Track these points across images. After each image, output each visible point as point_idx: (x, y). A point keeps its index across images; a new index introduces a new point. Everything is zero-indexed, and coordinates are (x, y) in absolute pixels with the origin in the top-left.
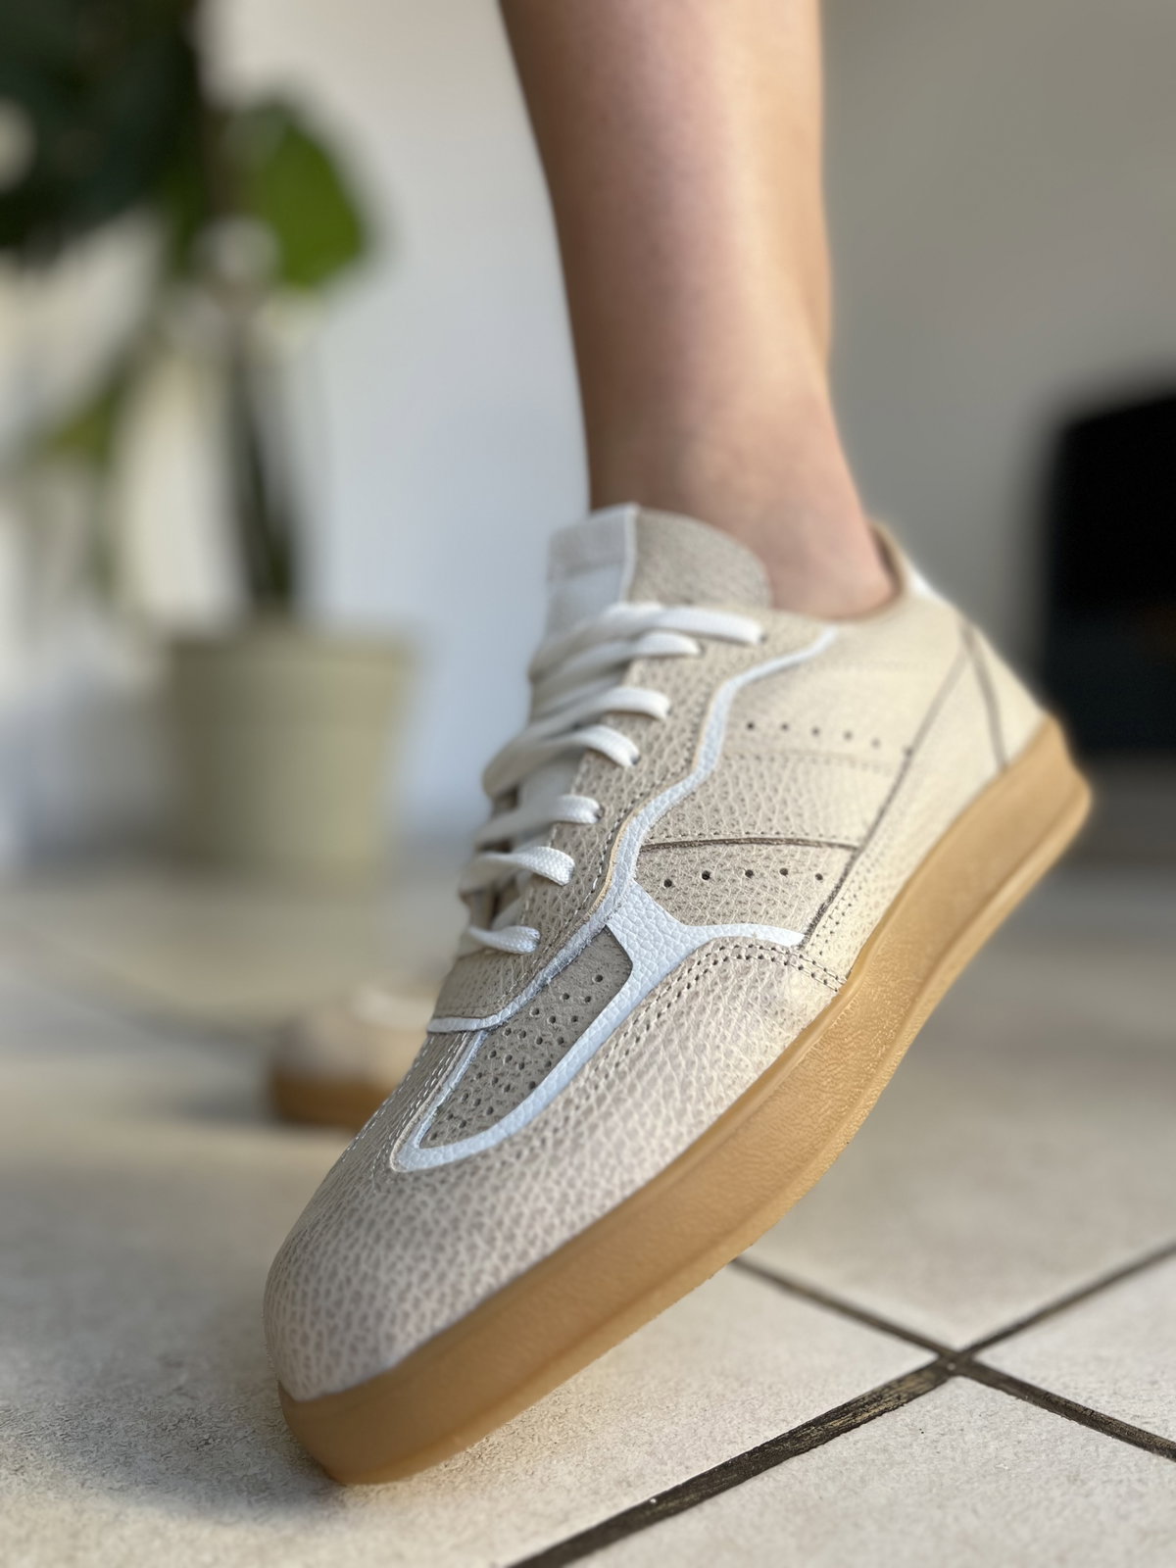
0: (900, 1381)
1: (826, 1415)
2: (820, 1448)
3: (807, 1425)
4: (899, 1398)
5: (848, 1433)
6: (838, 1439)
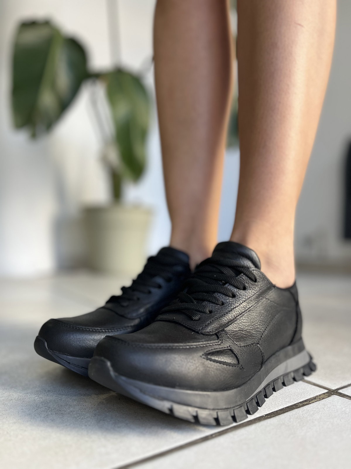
0: (320, 395)
1: (302, 401)
2: (302, 407)
3: (297, 403)
4: (320, 399)
5: (308, 405)
6: (306, 406)
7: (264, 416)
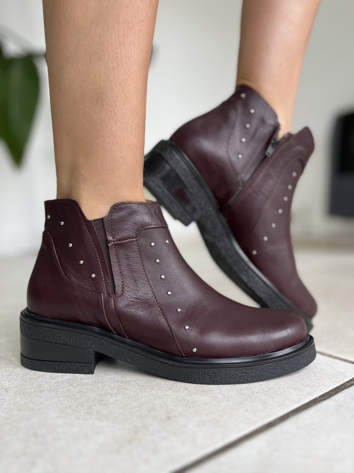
7: (318, 398)
